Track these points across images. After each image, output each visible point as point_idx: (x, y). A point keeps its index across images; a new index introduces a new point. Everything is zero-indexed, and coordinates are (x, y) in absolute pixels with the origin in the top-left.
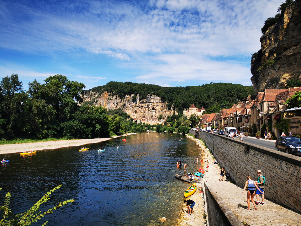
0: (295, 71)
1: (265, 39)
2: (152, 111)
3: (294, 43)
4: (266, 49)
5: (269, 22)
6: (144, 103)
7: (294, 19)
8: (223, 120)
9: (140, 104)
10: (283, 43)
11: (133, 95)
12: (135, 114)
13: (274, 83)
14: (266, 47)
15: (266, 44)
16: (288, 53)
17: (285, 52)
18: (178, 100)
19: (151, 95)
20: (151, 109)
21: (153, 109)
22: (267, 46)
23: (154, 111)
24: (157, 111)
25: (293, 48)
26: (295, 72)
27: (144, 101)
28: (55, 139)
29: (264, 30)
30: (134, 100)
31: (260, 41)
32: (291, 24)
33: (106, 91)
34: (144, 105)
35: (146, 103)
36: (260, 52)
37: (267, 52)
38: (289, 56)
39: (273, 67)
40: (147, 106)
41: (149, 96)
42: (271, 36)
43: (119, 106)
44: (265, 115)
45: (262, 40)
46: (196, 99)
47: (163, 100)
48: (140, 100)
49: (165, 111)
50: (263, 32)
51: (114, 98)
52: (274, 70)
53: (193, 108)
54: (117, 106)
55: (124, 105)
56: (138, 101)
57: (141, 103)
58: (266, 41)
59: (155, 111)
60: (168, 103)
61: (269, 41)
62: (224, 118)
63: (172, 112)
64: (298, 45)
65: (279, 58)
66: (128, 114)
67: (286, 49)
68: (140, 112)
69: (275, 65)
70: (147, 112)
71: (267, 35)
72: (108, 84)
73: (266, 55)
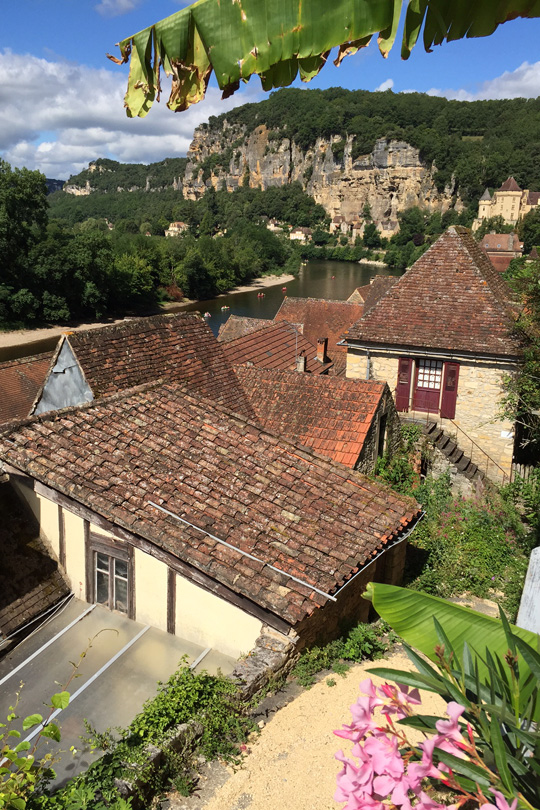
2: (388, 196)
6: (367, 168)
9: (354, 172)
11: (336, 139)
12: (338, 204)
19: (388, 142)
20: (384, 190)
21: (392, 189)
23: (395, 194)
24: (404, 196)
27: (366, 161)
30: (338, 157)
33: (262, 122)
34: (366, 173)
35: (370, 167)
40: (375, 177)
41: (381, 144)
43: (298, 174)
47: (425, 157)
48: (355, 157)
49: (428, 195)
51: (282, 148)
53: (510, 193)
54: (290, 176)
55: (310, 172)
56: (348, 161)
57: (356, 168)
59: (397, 197)
60: (439, 169)
63: (447, 201)
66: (318, 201)
68: (352, 197)
70: (374, 198)
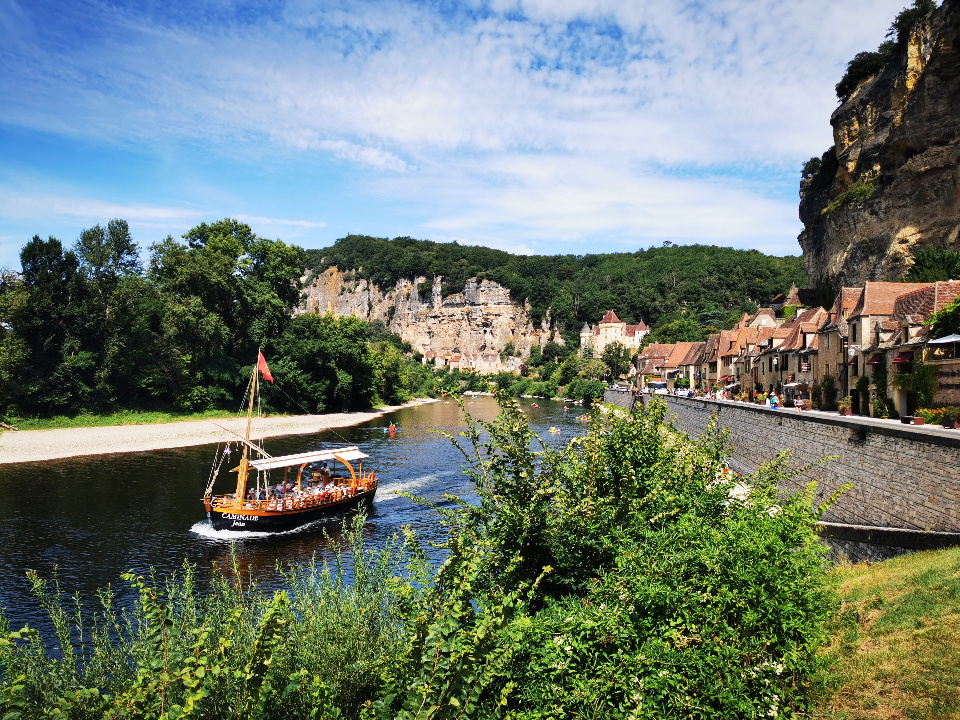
0: (937, 219)
1: (848, 118)
2: (482, 331)
3: (935, 135)
4: (850, 148)
5: (862, 67)
6: (458, 305)
7: (937, 65)
8: (720, 363)
9: (443, 310)
10: (903, 133)
11: (421, 280)
12: (427, 340)
13: (872, 253)
14: (850, 144)
15: (850, 131)
16: (918, 164)
17: (910, 161)
18: (566, 296)
19: (479, 282)
20: (478, 326)
21: (485, 325)
22: (851, 139)
23: (488, 330)
24: (498, 332)
25: (935, 149)
26: (935, 224)
27: (457, 298)
28: (227, 413)
29: (843, 90)
30: (425, 294)
31: (833, 122)
32: (930, 79)
33: (333, 264)
34: (457, 311)
35: (462, 305)
36: (830, 155)
37: (851, 157)
38: (921, 175)
39: (871, 206)
40: (468, 314)
41: (472, 283)
42: (865, 108)
43: (378, 313)
44: (866, 353)
45: (837, 121)
46: (619, 294)
47: (517, 296)
48: (444, 297)
49: (523, 330)
50: (839, 95)
51: (359, 289)
52: (874, 213)
53: (613, 324)
54: (368, 315)
55: (392, 311)
56: (437, 300)
57: (446, 305)
58: (851, 124)
59: (491, 332)
60: (533, 306)
61: (860, 123)
62: (722, 358)
63: (545, 336)
64: (946, 143)
65: (890, 180)
66: (405, 338)
67: (911, 153)
68: (443, 333)
69: (876, 198)
70: (467, 334)
71: (854, 107)
72: (341, 243)
73: (847, 168)
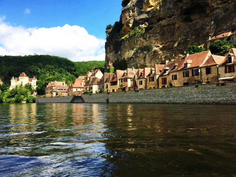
0: (168, 40)
1: (129, 10)
3: (169, 14)
13: (145, 51)
14: (130, 18)
15: (129, 15)
16: (164, 22)
17: (160, 22)
25: (168, 19)
26: (168, 42)
37: (131, 22)
38: (164, 26)
39: (143, 36)
42: (135, 8)
53: (24, 77)
58: (130, 12)
61: (133, 12)
65: (151, 28)
67: (161, 19)
69: (145, 34)
71: (131, 7)
73: (129, 26)
